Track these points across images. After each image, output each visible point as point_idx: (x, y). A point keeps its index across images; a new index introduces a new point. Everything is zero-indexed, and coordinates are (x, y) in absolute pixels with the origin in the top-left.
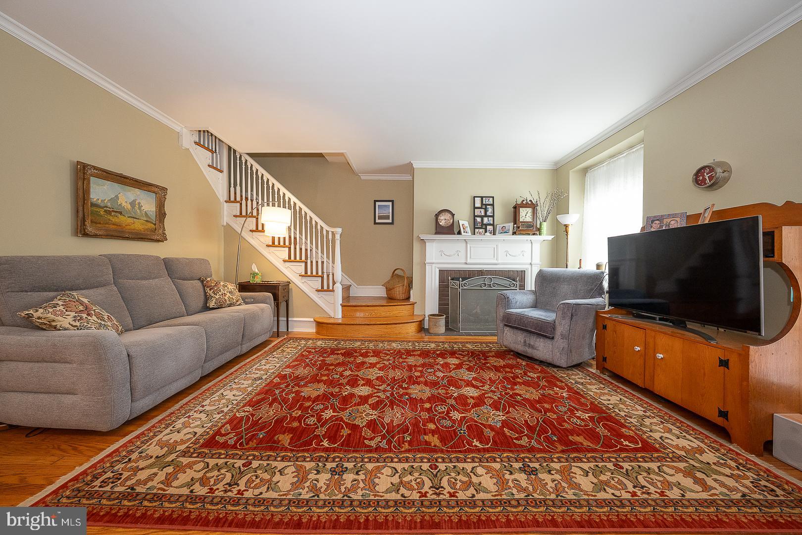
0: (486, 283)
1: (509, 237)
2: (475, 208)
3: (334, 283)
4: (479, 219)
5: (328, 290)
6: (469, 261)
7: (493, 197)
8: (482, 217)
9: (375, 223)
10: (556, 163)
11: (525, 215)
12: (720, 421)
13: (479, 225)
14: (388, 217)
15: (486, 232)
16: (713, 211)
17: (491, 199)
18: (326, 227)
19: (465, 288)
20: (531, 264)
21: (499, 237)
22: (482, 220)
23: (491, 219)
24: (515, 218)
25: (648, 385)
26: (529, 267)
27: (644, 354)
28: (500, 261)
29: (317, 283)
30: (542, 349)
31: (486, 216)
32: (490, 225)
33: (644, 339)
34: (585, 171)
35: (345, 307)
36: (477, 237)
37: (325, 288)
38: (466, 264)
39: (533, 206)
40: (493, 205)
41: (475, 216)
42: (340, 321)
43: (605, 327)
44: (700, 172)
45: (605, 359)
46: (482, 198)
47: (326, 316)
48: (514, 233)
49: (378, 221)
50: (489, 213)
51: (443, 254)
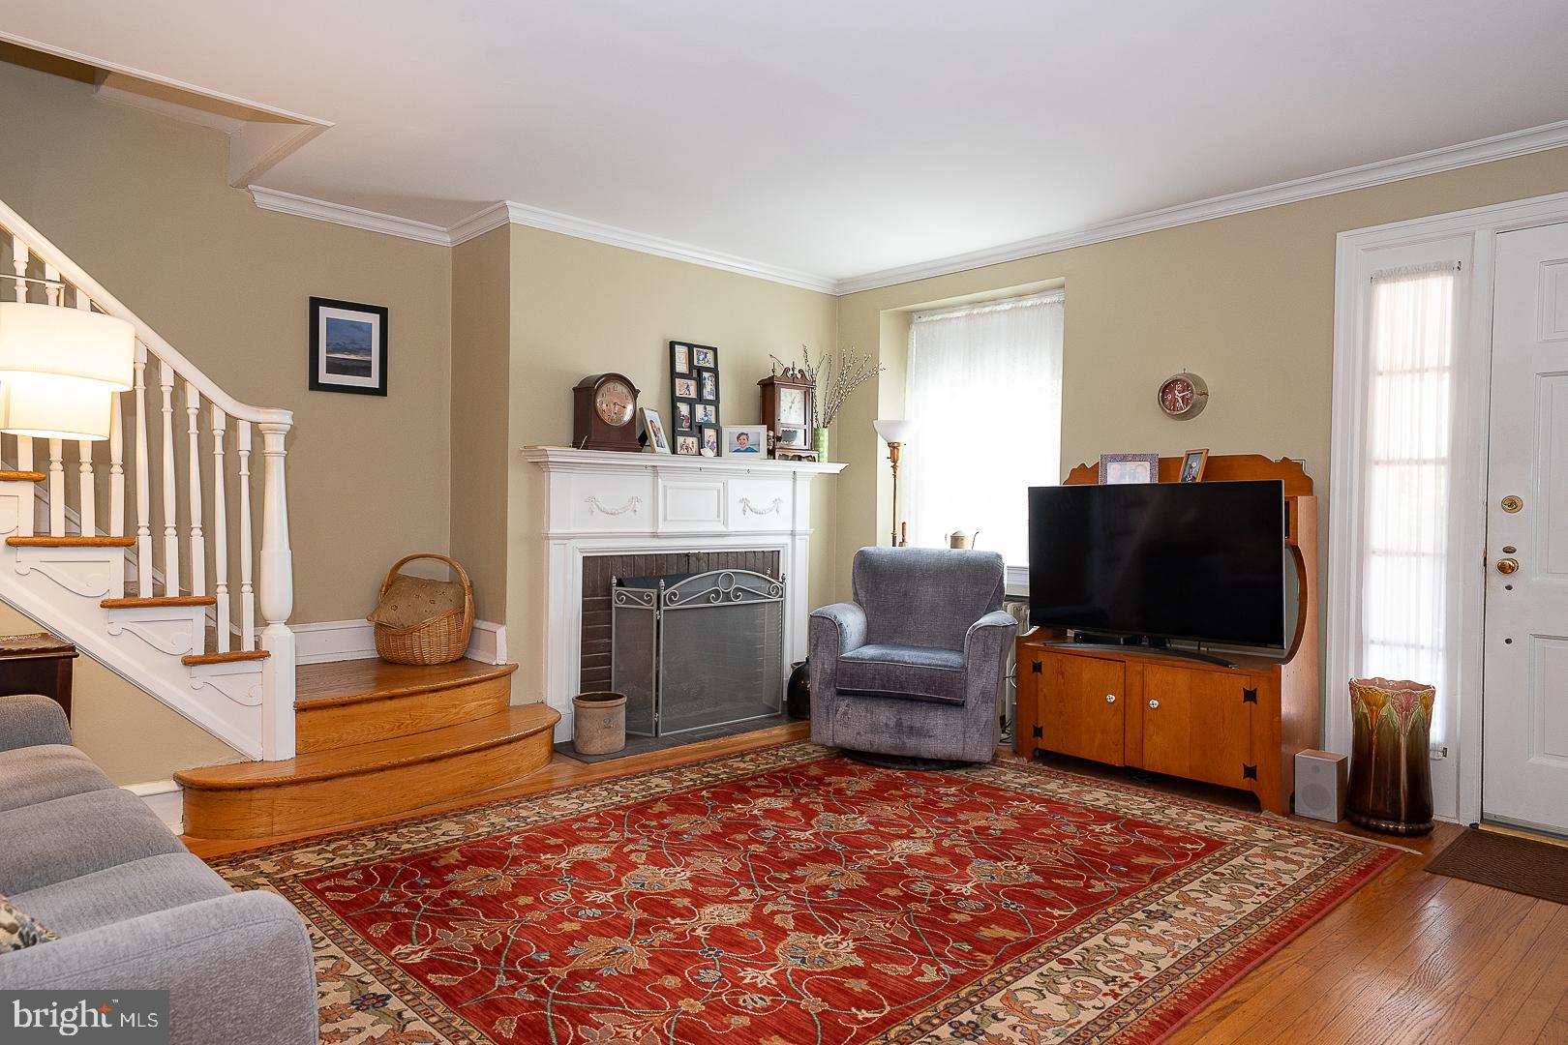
0: (721, 589)
1: (758, 462)
2: (674, 374)
3: (261, 621)
4: (684, 409)
5: (236, 655)
6: (662, 529)
7: (715, 350)
8: (691, 403)
9: (315, 385)
10: (841, 283)
11: (790, 409)
12: (1244, 784)
13: (685, 426)
14: (364, 369)
15: (701, 445)
16: (1209, 457)
17: (710, 355)
18: (224, 403)
19: (673, 606)
20: (793, 534)
21: (731, 461)
22: (692, 412)
23: (711, 409)
24: (767, 413)
25: (1132, 761)
26: (787, 540)
27: (1123, 707)
28: (731, 529)
29: (186, 631)
30: (942, 733)
31: (700, 399)
32: (710, 426)
33: (1121, 680)
34: (908, 319)
35: (310, 715)
36: (679, 461)
37: (224, 646)
38: (655, 535)
39: (804, 383)
40: (715, 371)
41: (674, 400)
42: (290, 772)
43: (1037, 668)
44: (1167, 388)
45: (1038, 732)
46: (690, 347)
47: (224, 760)
48: (771, 453)
49: (325, 377)
50: (708, 394)
51: (596, 509)
